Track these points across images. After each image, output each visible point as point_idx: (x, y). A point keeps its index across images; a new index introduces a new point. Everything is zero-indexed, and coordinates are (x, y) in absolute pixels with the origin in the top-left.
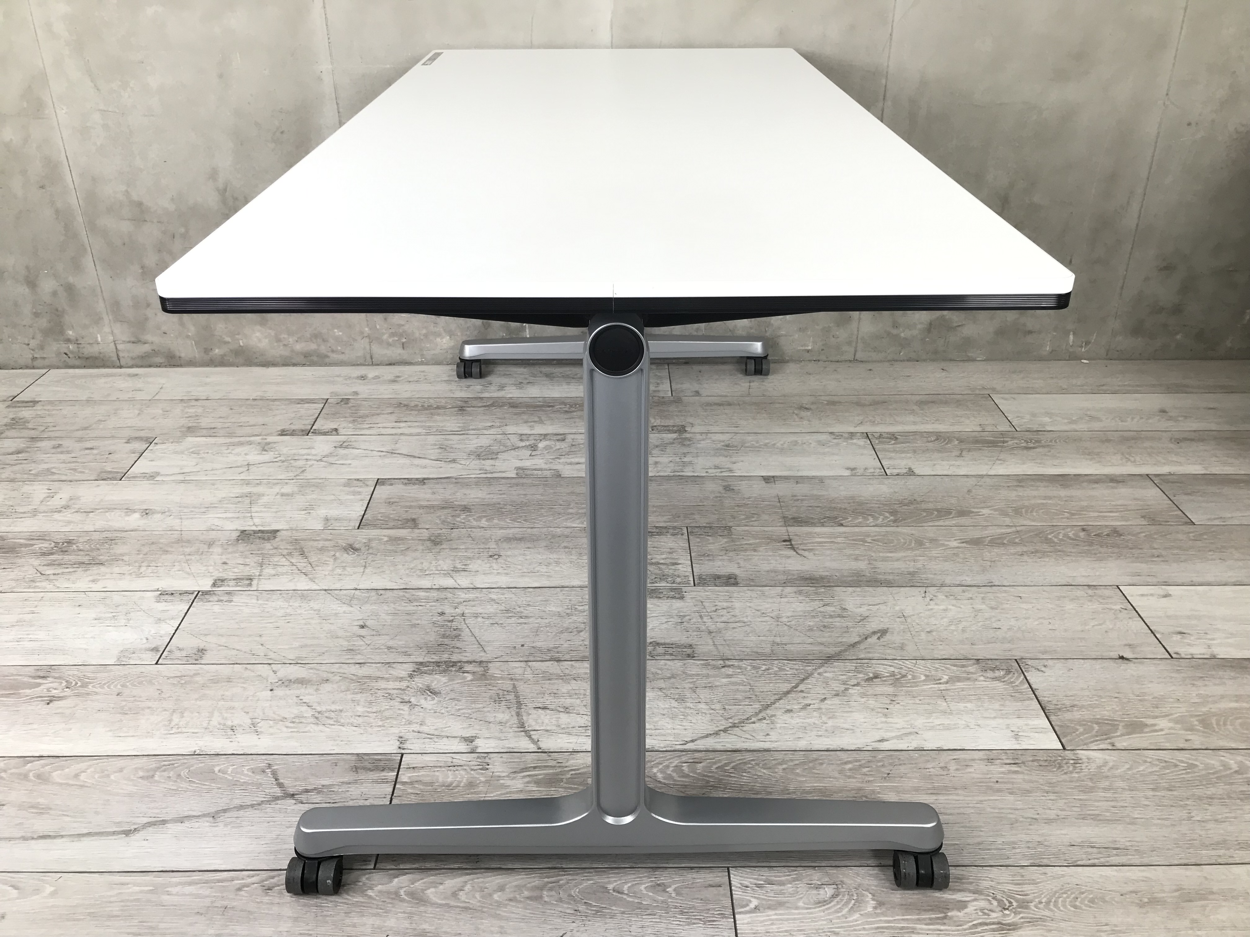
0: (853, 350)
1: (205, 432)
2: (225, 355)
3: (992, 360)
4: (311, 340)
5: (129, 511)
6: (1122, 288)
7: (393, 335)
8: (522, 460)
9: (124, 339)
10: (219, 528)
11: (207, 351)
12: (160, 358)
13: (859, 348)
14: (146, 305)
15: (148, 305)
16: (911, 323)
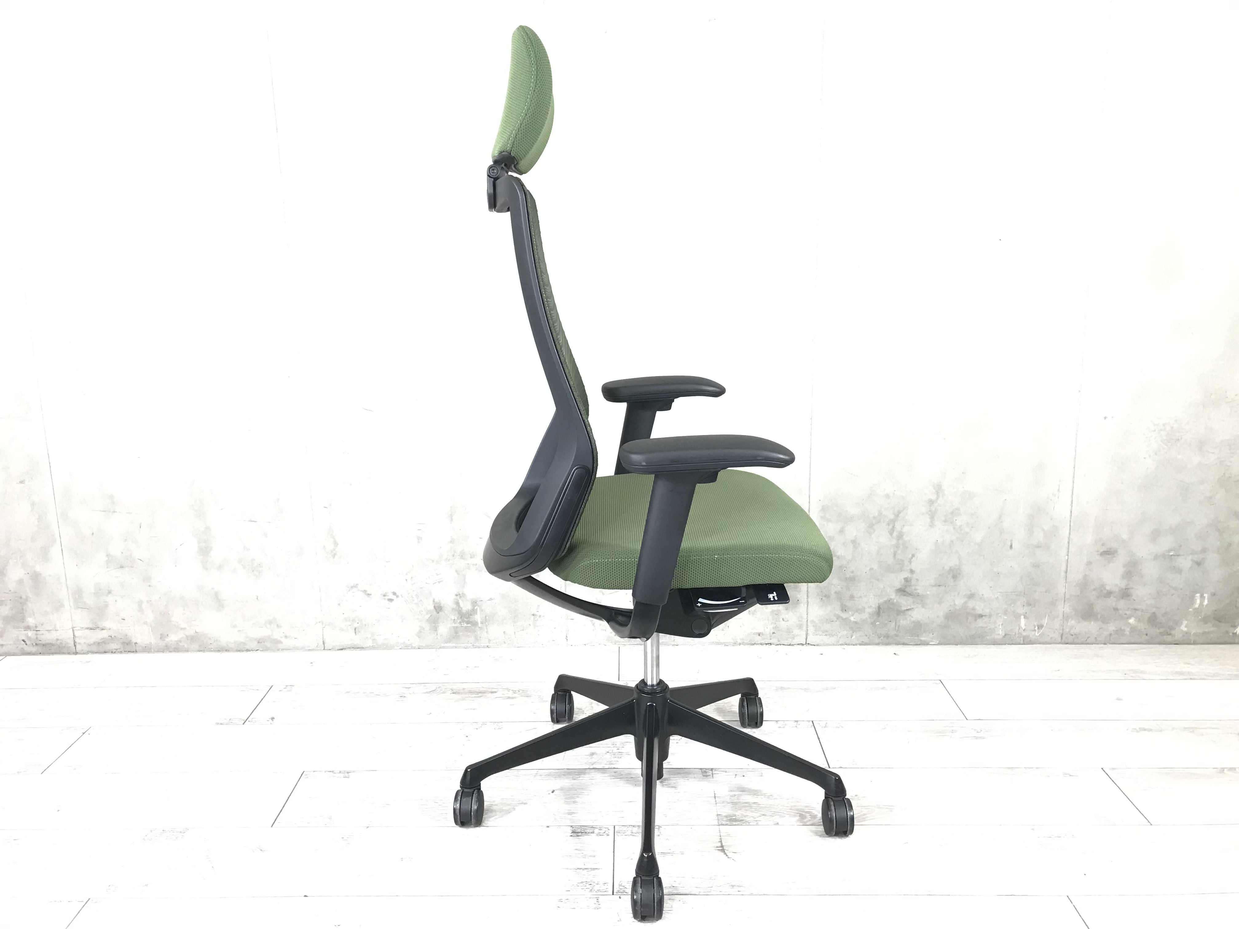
0: (804, 633)
2: (180, 641)
3: (945, 644)
4: (266, 626)
6: (1066, 572)
7: (346, 620)
9: (83, 626)
11: (163, 637)
12: (116, 644)
13: (808, 633)
14: (107, 591)
15: (110, 592)
16: (860, 607)
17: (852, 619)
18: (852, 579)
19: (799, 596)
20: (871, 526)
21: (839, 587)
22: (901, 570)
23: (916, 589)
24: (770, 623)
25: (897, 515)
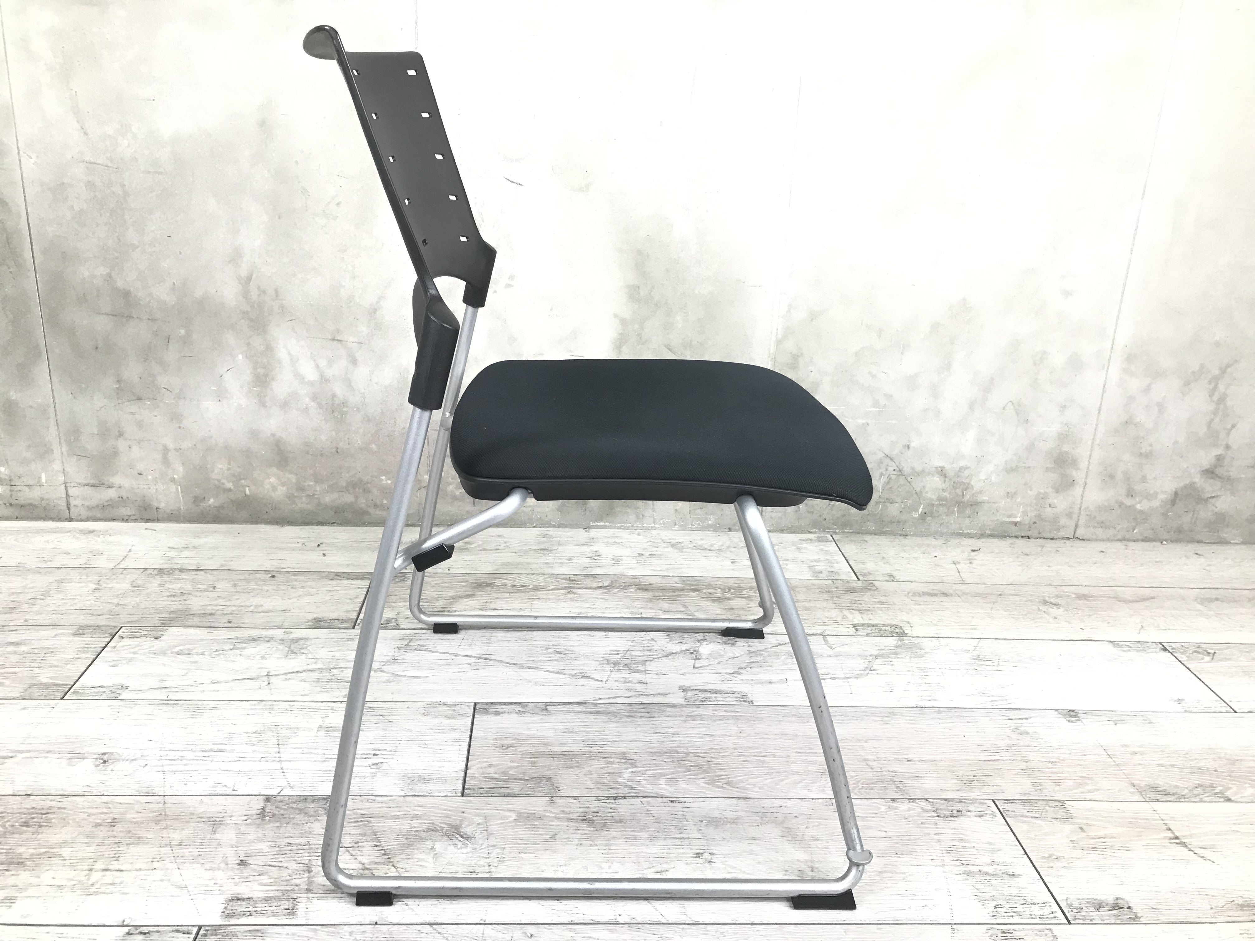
0: (1073, 524)
1: (196, 621)
2: (222, 507)
4: (347, 490)
5: (76, 756)
8: (684, 674)
9: (80, 482)
10: (228, 792)
11: (197, 500)
12: (129, 509)
13: (1081, 523)
14: (117, 434)
15: (121, 434)
16: (1152, 492)
17: (1138, 507)
18: (1148, 456)
19: (1075, 474)
20: (1187, 383)
21: (1129, 464)
22: (1215, 445)
23: (1228, 471)
24: (1032, 509)
25: (1224, 371)
